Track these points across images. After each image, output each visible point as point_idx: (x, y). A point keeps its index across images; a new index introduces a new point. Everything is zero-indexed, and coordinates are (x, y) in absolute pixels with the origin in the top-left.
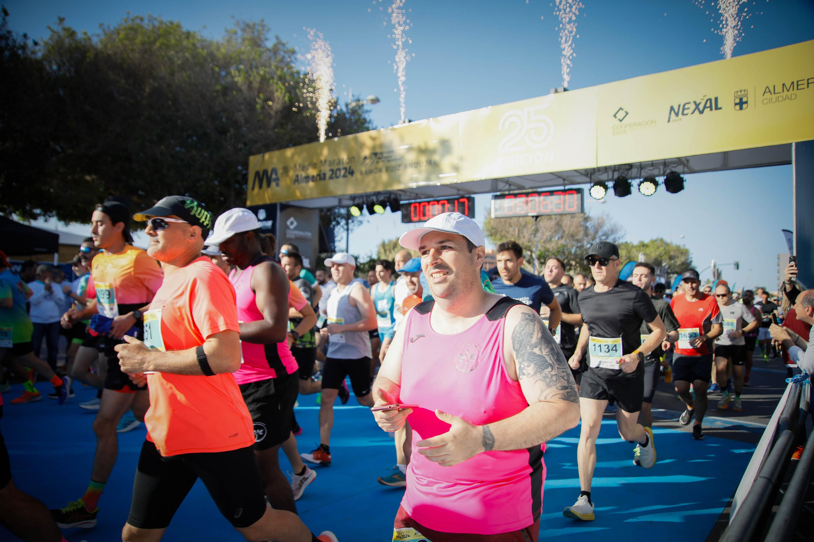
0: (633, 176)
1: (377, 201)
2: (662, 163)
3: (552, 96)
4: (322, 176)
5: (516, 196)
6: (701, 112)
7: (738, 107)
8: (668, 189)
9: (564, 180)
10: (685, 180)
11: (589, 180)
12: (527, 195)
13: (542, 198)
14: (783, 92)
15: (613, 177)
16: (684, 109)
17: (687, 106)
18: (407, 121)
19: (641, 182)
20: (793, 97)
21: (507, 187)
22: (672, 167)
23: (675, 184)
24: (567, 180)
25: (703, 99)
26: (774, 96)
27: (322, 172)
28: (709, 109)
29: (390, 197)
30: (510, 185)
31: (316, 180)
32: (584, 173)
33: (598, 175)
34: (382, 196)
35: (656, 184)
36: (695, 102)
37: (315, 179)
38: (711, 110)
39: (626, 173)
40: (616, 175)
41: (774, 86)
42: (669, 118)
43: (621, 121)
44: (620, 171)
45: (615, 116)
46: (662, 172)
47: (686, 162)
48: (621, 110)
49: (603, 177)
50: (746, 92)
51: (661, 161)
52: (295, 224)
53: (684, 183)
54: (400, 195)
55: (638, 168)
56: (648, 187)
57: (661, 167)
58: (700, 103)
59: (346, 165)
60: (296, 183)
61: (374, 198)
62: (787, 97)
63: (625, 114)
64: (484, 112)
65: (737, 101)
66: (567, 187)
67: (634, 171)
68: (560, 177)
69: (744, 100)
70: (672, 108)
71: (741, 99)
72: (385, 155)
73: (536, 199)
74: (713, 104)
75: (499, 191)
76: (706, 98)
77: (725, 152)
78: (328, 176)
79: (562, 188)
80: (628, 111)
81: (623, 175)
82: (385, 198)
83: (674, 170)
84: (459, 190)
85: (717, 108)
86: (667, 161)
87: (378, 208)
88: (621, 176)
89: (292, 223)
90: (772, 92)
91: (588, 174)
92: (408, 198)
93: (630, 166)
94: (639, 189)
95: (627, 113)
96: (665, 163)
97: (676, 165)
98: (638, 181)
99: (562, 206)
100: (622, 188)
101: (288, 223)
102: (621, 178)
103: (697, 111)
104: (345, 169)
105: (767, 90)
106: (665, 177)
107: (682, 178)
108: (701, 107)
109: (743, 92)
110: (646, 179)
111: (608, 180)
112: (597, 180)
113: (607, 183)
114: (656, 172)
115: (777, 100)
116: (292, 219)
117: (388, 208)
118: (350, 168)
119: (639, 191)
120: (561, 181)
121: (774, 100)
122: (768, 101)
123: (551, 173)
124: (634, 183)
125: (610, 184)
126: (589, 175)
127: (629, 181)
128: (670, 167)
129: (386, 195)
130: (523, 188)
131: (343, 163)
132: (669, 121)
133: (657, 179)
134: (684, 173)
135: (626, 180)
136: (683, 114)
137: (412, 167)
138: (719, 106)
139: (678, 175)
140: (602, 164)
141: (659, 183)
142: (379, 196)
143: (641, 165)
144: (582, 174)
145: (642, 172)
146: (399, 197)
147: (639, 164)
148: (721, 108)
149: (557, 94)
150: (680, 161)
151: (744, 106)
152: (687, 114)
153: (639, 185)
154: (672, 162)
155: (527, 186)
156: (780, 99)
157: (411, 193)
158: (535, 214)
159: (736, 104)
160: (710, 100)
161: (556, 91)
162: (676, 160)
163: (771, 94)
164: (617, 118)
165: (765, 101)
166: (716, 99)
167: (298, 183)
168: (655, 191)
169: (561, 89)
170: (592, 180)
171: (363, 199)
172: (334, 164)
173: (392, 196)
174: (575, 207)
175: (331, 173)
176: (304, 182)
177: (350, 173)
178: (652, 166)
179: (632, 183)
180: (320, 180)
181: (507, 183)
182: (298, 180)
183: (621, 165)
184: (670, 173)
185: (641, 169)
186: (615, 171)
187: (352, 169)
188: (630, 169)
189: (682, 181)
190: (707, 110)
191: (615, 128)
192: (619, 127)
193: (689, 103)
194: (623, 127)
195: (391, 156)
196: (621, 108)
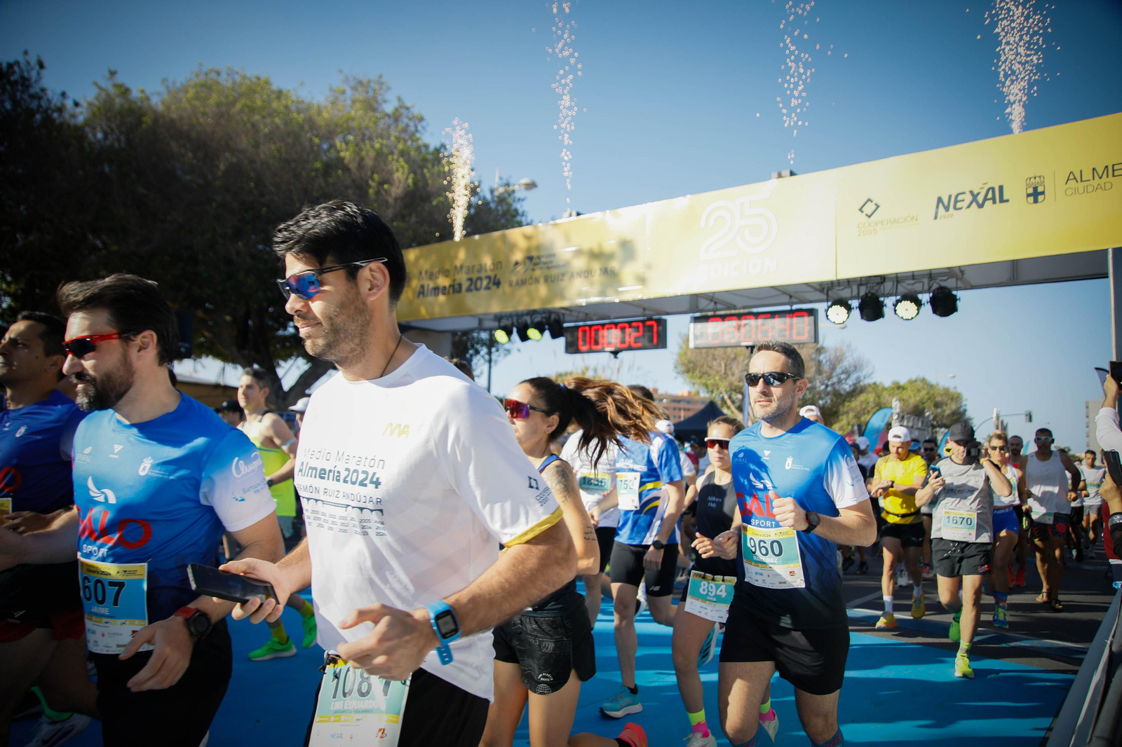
0: (886, 292)
1: (532, 322)
2: (928, 274)
3: (774, 182)
4: (456, 287)
5: (723, 318)
6: (981, 206)
7: (1031, 199)
8: (935, 311)
9: (791, 297)
10: (959, 299)
11: (825, 297)
12: (739, 316)
13: (760, 321)
14: (1094, 179)
15: (858, 293)
16: (956, 201)
17: (960, 198)
18: (574, 213)
19: (898, 301)
20: (1108, 186)
21: (712, 306)
22: (941, 280)
23: (944, 304)
24: (796, 298)
25: (983, 188)
26: (1081, 185)
27: (457, 282)
28: (991, 201)
29: (550, 317)
30: (716, 303)
31: (449, 293)
32: (818, 287)
33: (838, 290)
34: (539, 315)
35: (918, 303)
36: (971, 192)
37: (447, 291)
38: (994, 202)
39: (876, 288)
40: (863, 291)
41: (1081, 171)
42: (936, 213)
43: (869, 216)
44: (869, 285)
45: (861, 210)
46: (926, 287)
47: (959, 274)
48: (869, 202)
49: (845, 293)
50: (1042, 178)
51: (926, 272)
53: (958, 302)
54: (564, 315)
55: (893, 282)
56: (907, 308)
57: (926, 281)
58: (978, 194)
59: (492, 274)
60: (421, 296)
61: (528, 319)
62: (1099, 187)
63: (875, 207)
64: (681, 203)
65: (1030, 191)
66: (795, 307)
67: (888, 286)
68: (784, 293)
69: (1040, 189)
70: (940, 200)
71: (1035, 189)
72: (544, 260)
73: (752, 322)
74: (997, 195)
75: (701, 311)
76: (987, 187)
77: (1013, 260)
78: (464, 288)
79: (787, 308)
80: (879, 205)
81: (873, 291)
82: (542, 318)
83: (943, 284)
84: (644, 309)
85: (1002, 201)
86: (933, 272)
87: (532, 333)
88: (869, 292)
90: (1078, 178)
91: (824, 289)
92: (574, 319)
93: (882, 279)
94: (895, 311)
95: (878, 207)
96: (931, 275)
97: (945, 278)
98: (893, 299)
99: (787, 333)
100: (872, 309)
102: (869, 295)
103: (974, 204)
104: (489, 277)
105: (1071, 177)
106: (931, 294)
107: (955, 296)
108: (980, 199)
109: (1037, 179)
110: (905, 297)
111: (852, 298)
112: (836, 297)
113: (850, 302)
114: (918, 287)
115: (1086, 190)
117: (547, 333)
118: (495, 276)
119: (896, 313)
120: (786, 299)
121: (1081, 190)
122: (1073, 190)
123: (773, 287)
124: (889, 302)
125: (855, 303)
126: (825, 291)
127: (881, 299)
128: (937, 281)
129: (544, 315)
130: (734, 307)
131: (486, 271)
132: (936, 218)
133: (920, 296)
134: (957, 289)
135: (876, 298)
136: (955, 208)
137: (580, 276)
138: (1005, 198)
139: (950, 291)
140: (844, 275)
141: (923, 303)
142: (533, 316)
143: (897, 277)
144: (816, 290)
145: (899, 286)
146: (562, 317)
147: (895, 276)
148: (1007, 201)
149: (781, 179)
150: (950, 272)
151: (1040, 198)
152: (961, 208)
153: (895, 305)
154: (939, 273)
155: (739, 305)
156: (1090, 189)
157: (579, 312)
158: (750, 344)
159: (1028, 195)
160: (993, 189)
161: (780, 176)
162: (947, 271)
163: (1077, 182)
164: (865, 213)
165: (1069, 192)
166: (1001, 188)
167: (424, 295)
168: (918, 314)
169: (786, 173)
170: (829, 298)
171: (512, 320)
172: (473, 271)
173: (553, 317)
174: (806, 335)
175: (468, 283)
176: (431, 295)
177: (494, 284)
178: (913, 279)
179: (885, 302)
180: (453, 292)
181: (712, 300)
182: (423, 293)
183: (870, 277)
184: (938, 289)
185: (898, 282)
186: (861, 285)
187: (497, 278)
188: (882, 283)
189: (954, 299)
190: (988, 203)
191: (861, 226)
192: (867, 226)
193: (964, 193)
194: (872, 225)
195: (551, 262)
196: (869, 200)
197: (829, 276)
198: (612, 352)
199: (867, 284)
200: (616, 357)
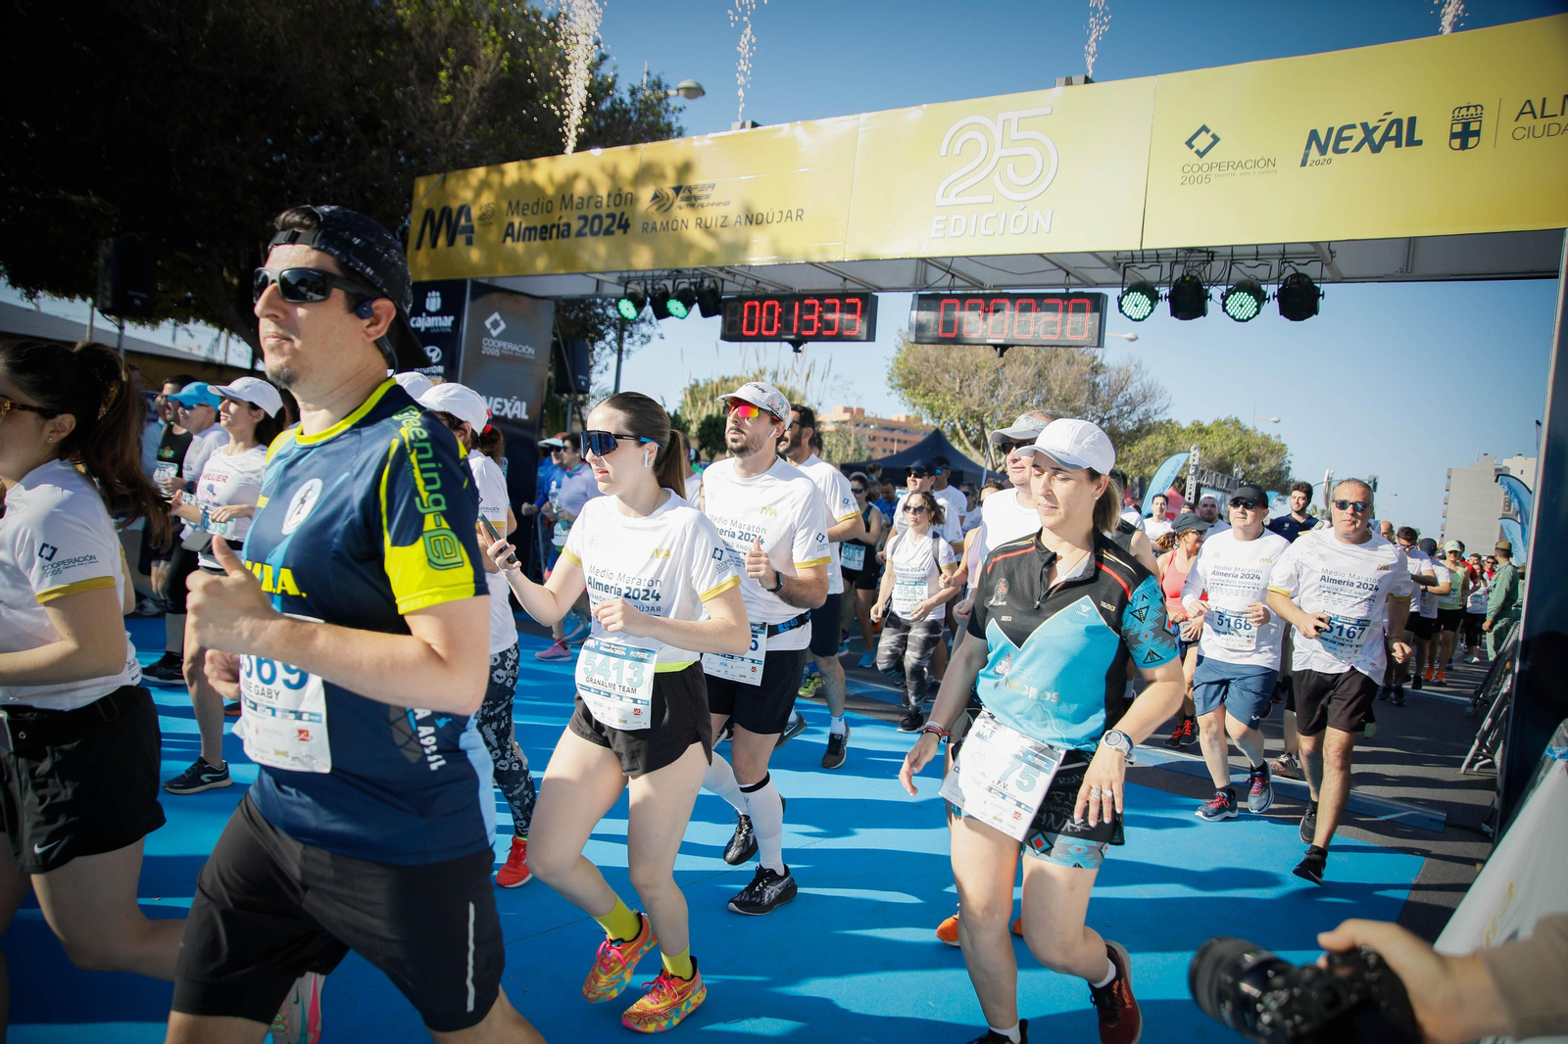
0: (1212, 279)
1: (674, 291)
2: (1279, 251)
3: (1060, 91)
4: (562, 228)
5: (964, 300)
6: (1376, 149)
7: (1456, 143)
8: (1284, 311)
9: (1068, 274)
10: (1323, 295)
11: (1120, 279)
13: (1019, 308)
14: (1562, 114)
15: (1171, 276)
16: (1339, 139)
17: (1346, 133)
18: (748, 124)
19: (1230, 292)
21: (947, 280)
22: (1299, 264)
23: (1299, 301)
24: (1076, 276)
25: (1384, 120)
26: (1540, 123)
27: (563, 221)
28: (1394, 142)
29: (702, 281)
30: (953, 276)
31: (551, 238)
32: (1110, 260)
33: (1141, 267)
34: (687, 281)
35: (1261, 298)
36: (1364, 126)
37: (548, 235)
38: (1399, 145)
39: (1197, 269)
40: (1178, 273)
41: (1544, 99)
42: (1306, 156)
43: (1201, 154)
44: (1189, 264)
45: (1189, 144)
46: (1275, 274)
47: (1328, 255)
48: (1203, 133)
49: (1151, 275)
50: (1479, 112)
51: (1276, 248)
52: (503, 326)
53: (1321, 299)
54: (723, 280)
55: (1226, 260)
56: (1242, 303)
57: (1275, 263)
58: (1376, 128)
59: (613, 210)
60: (508, 239)
61: (669, 284)
63: (1211, 140)
64: (915, 114)
65: (1458, 128)
66: (1071, 291)
67: (1217, 267)
68: (1060, 267)
69: (1474, 127)
70: (1314, 135)
71: (1466, 125)
72: (697, 192)
73: (1005, 309)
74: (1404, 133)
75: (928, 288)
76: (1389, 118)
77: (1410, 238)
78: (574, 230)
79: (1063, 291)
80: (1218, 135)
81: (1195, 273)
82: (691, 284)
83: (1301, 270)
84: (845, 279)
85: (1412, 142)
86: (1288, 247)
87: (674, 305)
88: (1188, 274)
89: (495, 325)
90: (1538, 114)
91: (1120, 264)
92: (739, 288)
93: (1209, 254)
94: (1224, 305)
95: (1216, 139)
96: (1284, 254)
97: (1305, 261)
98: (1224, 288)
99: (1058, 329)
100: (1188, 302)
101: (488, 323)
102: (1188, 278)
103: (1366, 146)
104: (612, 216)
105: (1528, 109)
106: (1281, 286)
107: (1319, 289)
108: (1377, 137)
109: (1472, 110)
110: (1241, 287)
111: (1160, 283)
112: (1137, 280)
113: (1157, 289)
114: (1262, 272)
115: (1546, 131)
116: (496, 316)
117: (696, 307)
118: (623, 214)
119: (1224, 310)
120: (1060, 276)
121: (1539, 131)
122: (1526, 133)
123: (1041, 255)
124: (1216, 292)
125: (1164, 291)
126: (1122, 268)
127: (1205, 287)
128: (1293, 264)
129: (693, 280)
130: (981, 286)
131: (604, 204)
132: (1304, 164)
133: (1264, 287)
134: (1322, 280)
135: (1199, 285)
136: (1336, 150)
137: (751, 223)
138: (1417, 138)
139: (1310, 282)
140: (1152, 243)
141: (1266, 297)
142: (678, 281)
143: (1232, 256)
144: (1109, 266)
145: (1233, 270)
146: (720, 284)
147: (1229, 249)
148: (1420, 143)
149: (1068, 89)
150: (1322, 252)
151: (1472, 141)
152: (1345, 151)
153: (1224, 298)
154: (1298, 253)
155: (988, 282)
156: (1554, 129)
158: (1001, 341)
159: (1454, 136)
160: (1399, 122)
161: (1069, 82)
162: (1311, 249)
163: (1535, 117)
164: (1194, 149)
165: (1519, 134)
166: (1412, 121)
167: (513, 240)
168: (1257, 313)
169: (1079, 78)
170: (1126, 281)
171: (646, 282)
172: (588, 207)
173: (706, 283)
174: (1086, 335)
175: (582, 222)
176: (524, 240)
177: (620, 226)
178: (1257, 259)
179: (1210, 292)
180: (558, 237)
181: (948, 272)
182: (512, 235)
183: (1191, 250)
184: (1291, 276)
185: (1233, 262)
186: (1176, 262)
187: (625, 217)
188: (1209, 262)
189: (1315, 295)
190: (1389, 145)
191: (1187, 169)
192: (1196, 168)
193: (1353, 126)
194: (1205, 168)
195: (708, 197)
196: (1204, 129)
197: (1128, 243)
198: (790, 341)
199: (1186, 262)
200: (796, 350)
